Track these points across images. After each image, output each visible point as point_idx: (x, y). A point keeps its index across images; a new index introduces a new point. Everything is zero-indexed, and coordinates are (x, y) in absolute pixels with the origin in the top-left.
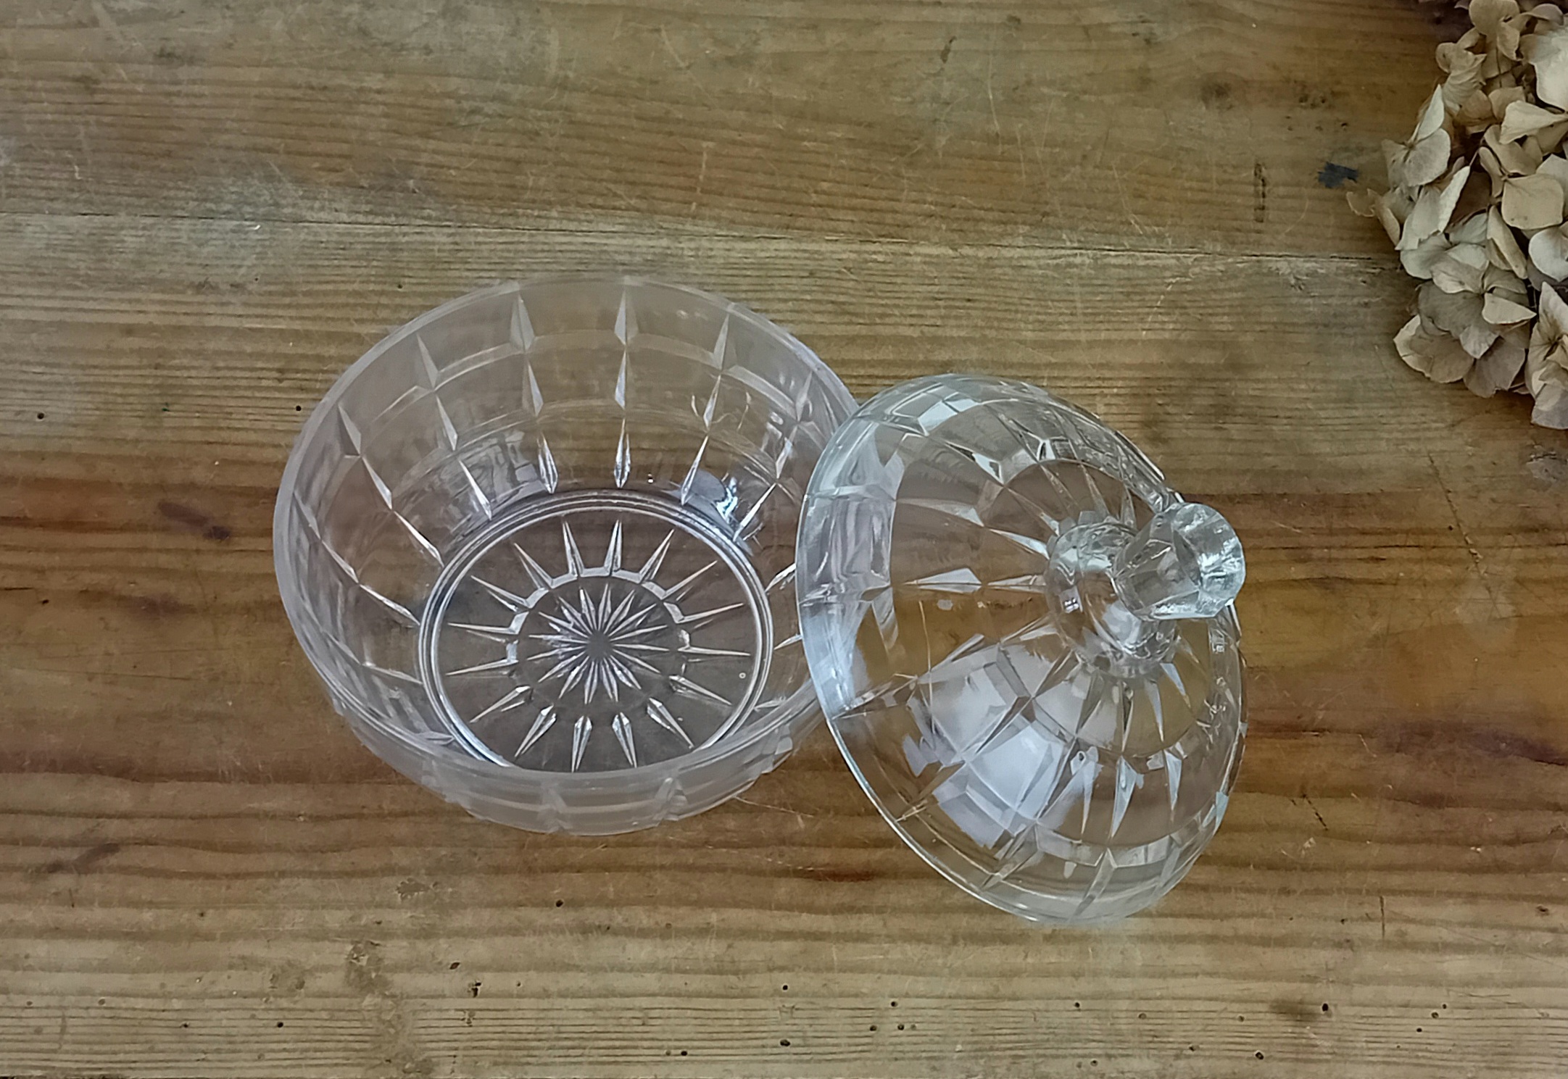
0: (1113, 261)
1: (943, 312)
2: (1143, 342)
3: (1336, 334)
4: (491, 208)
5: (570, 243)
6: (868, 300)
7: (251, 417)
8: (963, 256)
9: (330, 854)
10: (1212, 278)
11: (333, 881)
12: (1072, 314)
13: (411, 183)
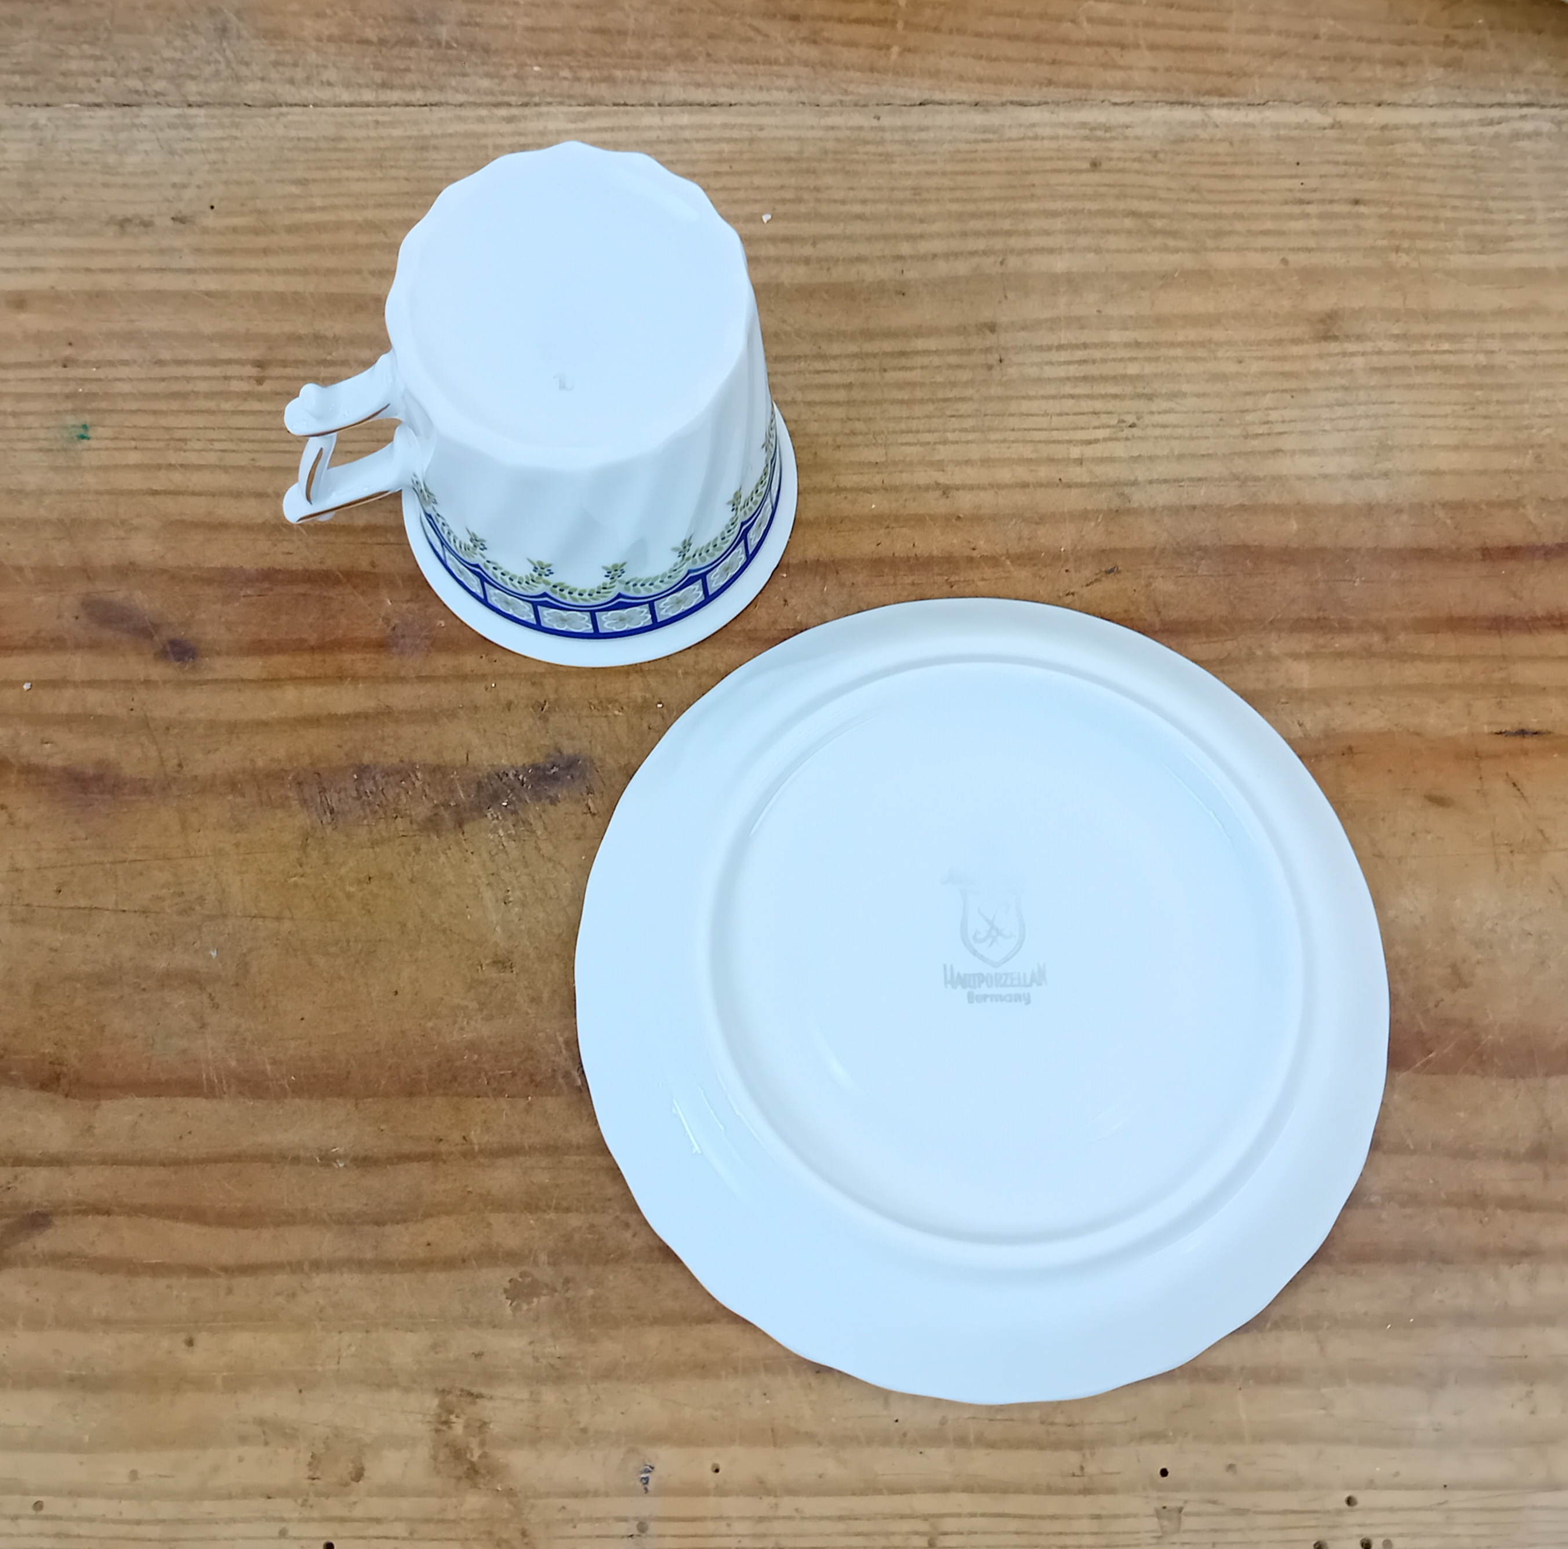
7: (218, 446)
8: (1336, 125)
9: (388, 1229)
11: (398, 1277)
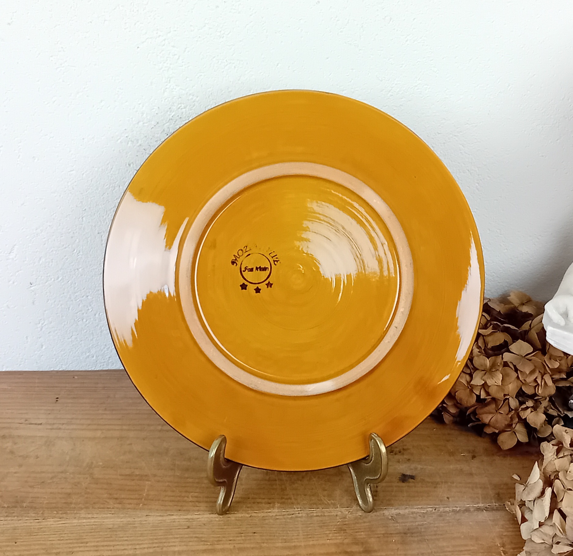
0: (315, 514)
1: (243, 538)
2: (328, 544)
3: (409, 536)
4: (56, 511)
5: (90, 522)
6: (212, 535)
10: (356, 518)
12: (298, 535)
13: (25, 505)
